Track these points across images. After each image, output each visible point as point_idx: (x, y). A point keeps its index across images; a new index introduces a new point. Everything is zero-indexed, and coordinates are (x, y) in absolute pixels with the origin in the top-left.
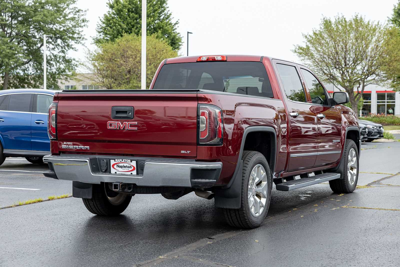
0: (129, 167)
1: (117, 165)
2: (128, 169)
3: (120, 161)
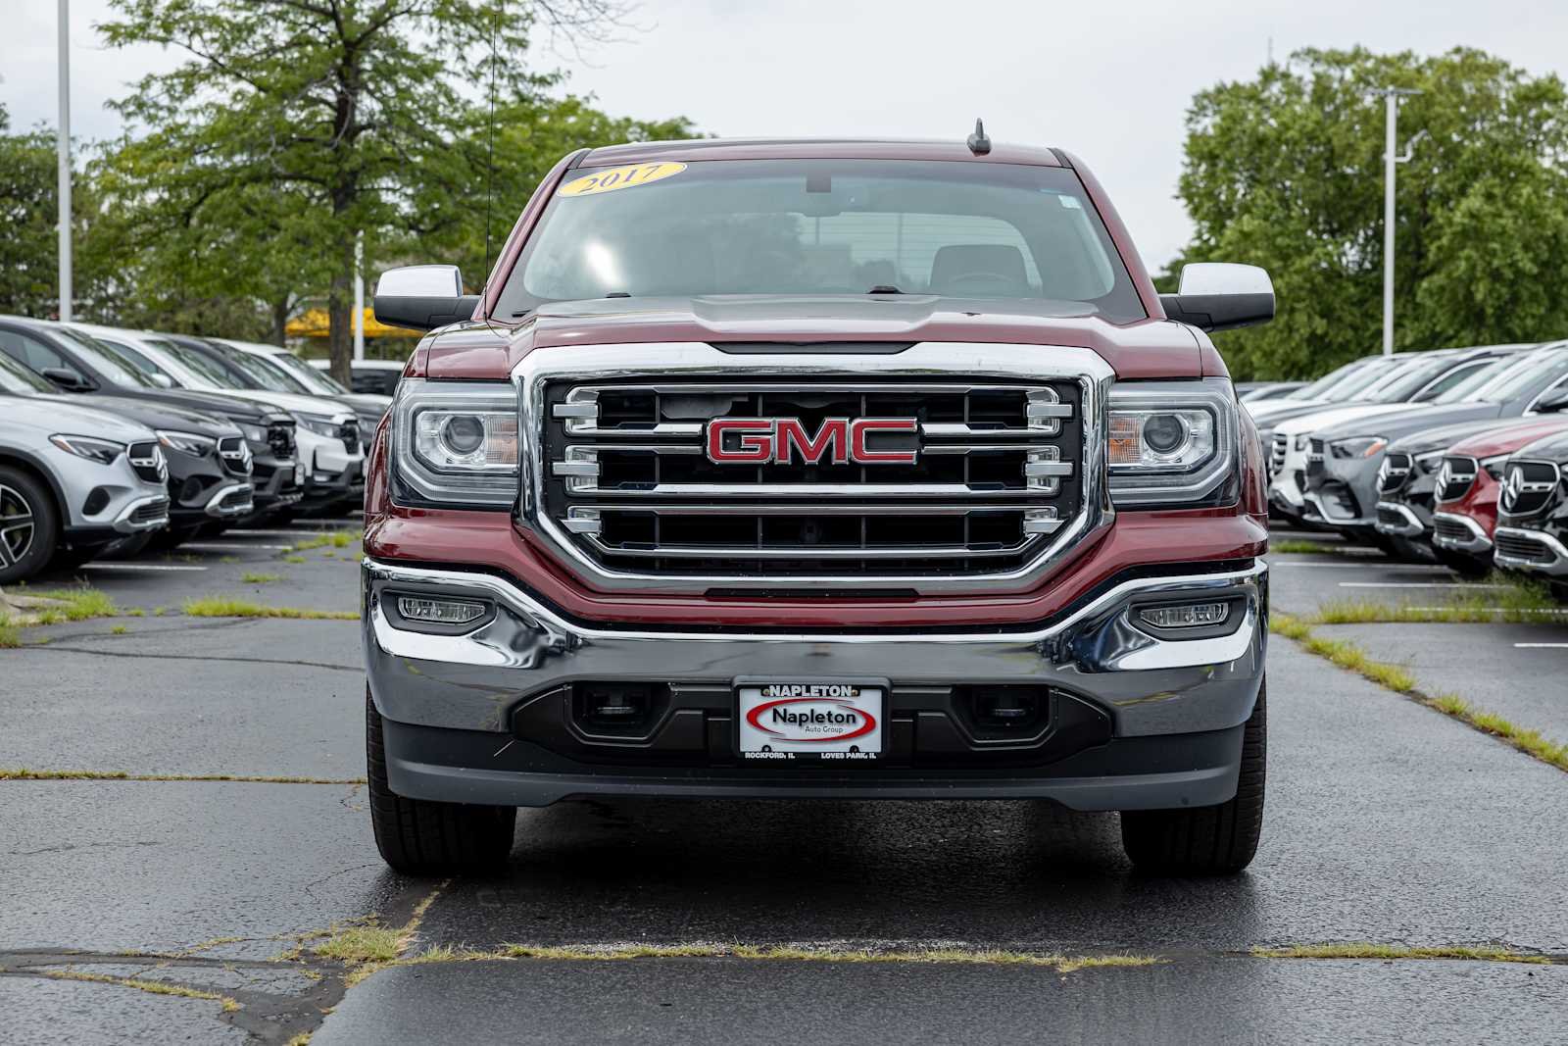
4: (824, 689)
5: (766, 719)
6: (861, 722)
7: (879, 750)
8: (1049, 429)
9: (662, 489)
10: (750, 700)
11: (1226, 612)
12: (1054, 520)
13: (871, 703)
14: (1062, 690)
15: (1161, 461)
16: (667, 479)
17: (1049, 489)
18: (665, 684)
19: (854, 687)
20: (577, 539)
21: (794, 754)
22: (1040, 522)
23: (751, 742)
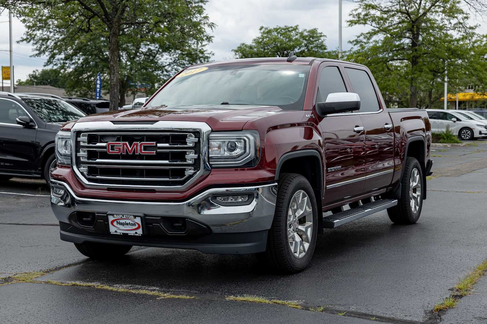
4: (127, 216)
5: (115, 223)
6: (137, 226)
7: (142, 234)
8: (191, 145)
9: (98, 160)
10: (111, 218)
11: (247, 198)
12: (193, 171)
13: (138, 220)
14: (190, 219)
15: (231, 154)
16: (101, 158)
17: (191, 162)
18: (94, 213)
19: (134, 216)
20: (82, 174)
21: (122, 233)
22: (189, 172)
23: (112, 230)
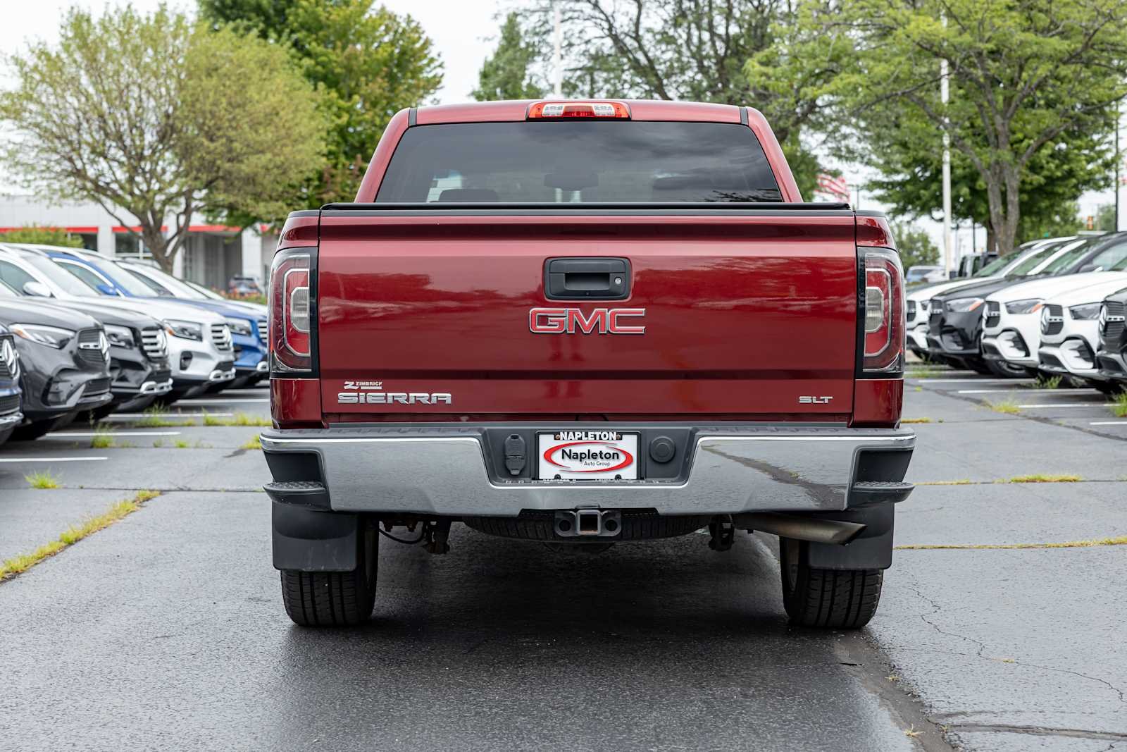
0: (609, 456)
1: (564, 451)
2: (605, 461)
3: (577, 437)
